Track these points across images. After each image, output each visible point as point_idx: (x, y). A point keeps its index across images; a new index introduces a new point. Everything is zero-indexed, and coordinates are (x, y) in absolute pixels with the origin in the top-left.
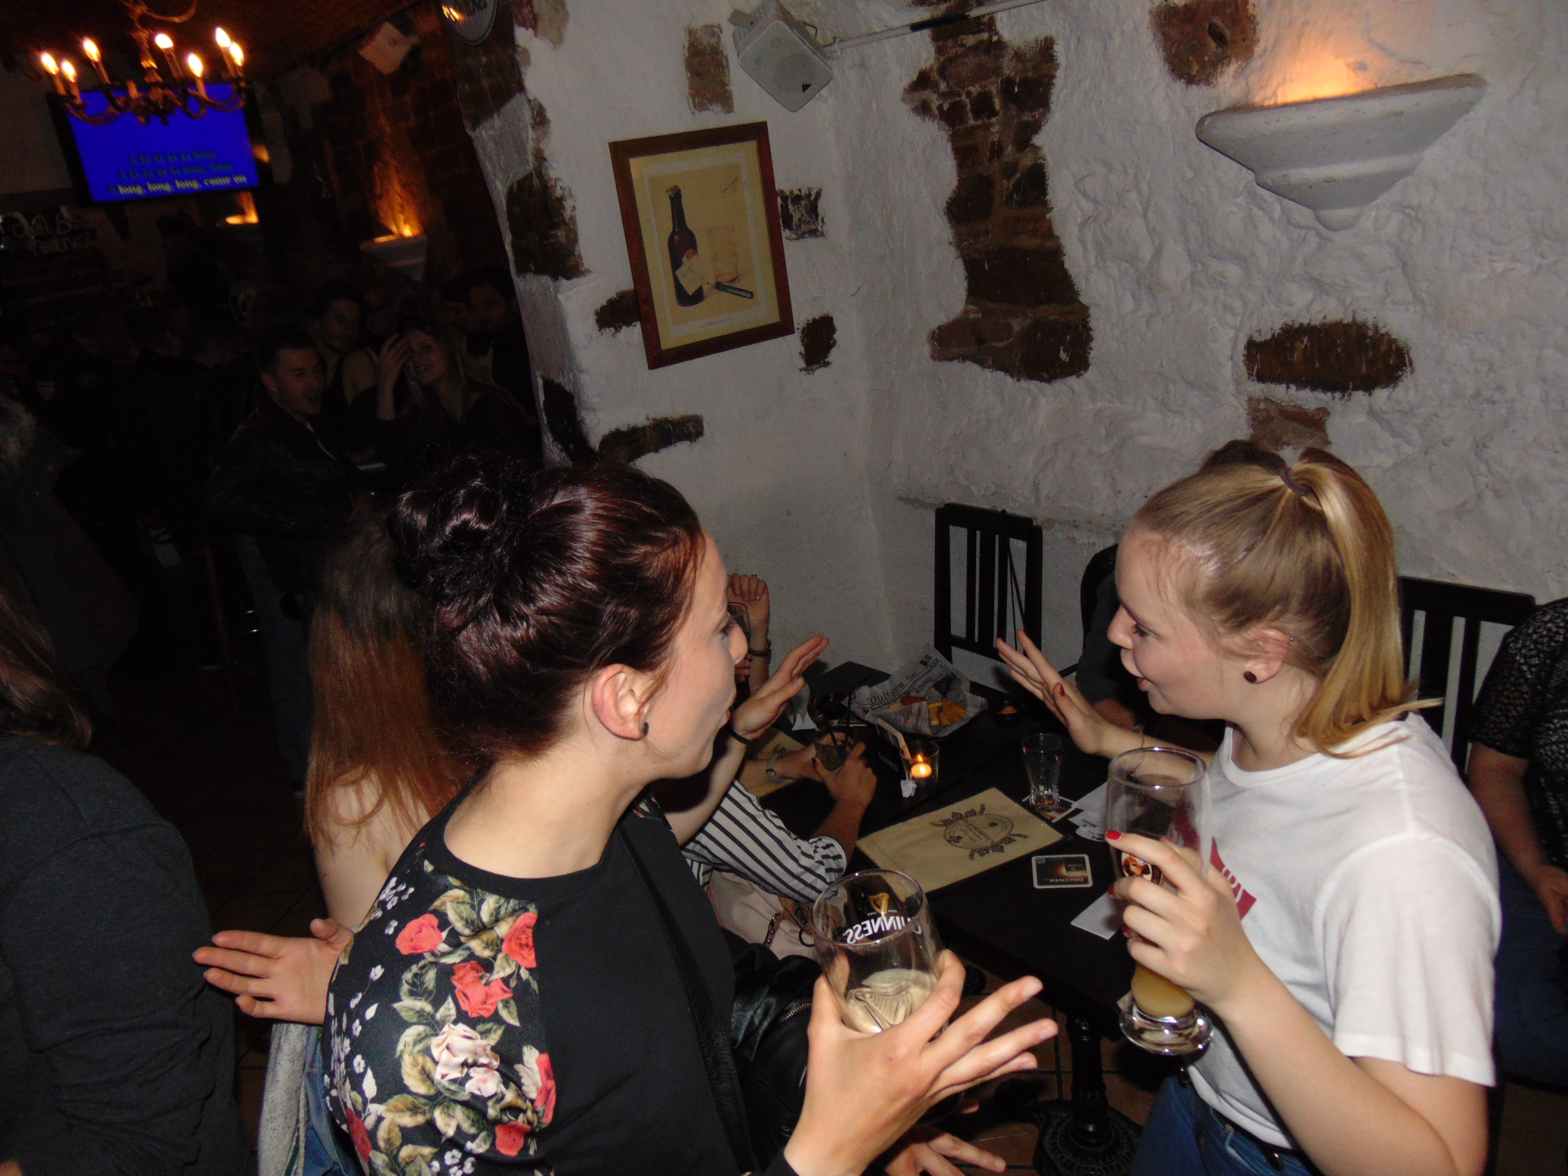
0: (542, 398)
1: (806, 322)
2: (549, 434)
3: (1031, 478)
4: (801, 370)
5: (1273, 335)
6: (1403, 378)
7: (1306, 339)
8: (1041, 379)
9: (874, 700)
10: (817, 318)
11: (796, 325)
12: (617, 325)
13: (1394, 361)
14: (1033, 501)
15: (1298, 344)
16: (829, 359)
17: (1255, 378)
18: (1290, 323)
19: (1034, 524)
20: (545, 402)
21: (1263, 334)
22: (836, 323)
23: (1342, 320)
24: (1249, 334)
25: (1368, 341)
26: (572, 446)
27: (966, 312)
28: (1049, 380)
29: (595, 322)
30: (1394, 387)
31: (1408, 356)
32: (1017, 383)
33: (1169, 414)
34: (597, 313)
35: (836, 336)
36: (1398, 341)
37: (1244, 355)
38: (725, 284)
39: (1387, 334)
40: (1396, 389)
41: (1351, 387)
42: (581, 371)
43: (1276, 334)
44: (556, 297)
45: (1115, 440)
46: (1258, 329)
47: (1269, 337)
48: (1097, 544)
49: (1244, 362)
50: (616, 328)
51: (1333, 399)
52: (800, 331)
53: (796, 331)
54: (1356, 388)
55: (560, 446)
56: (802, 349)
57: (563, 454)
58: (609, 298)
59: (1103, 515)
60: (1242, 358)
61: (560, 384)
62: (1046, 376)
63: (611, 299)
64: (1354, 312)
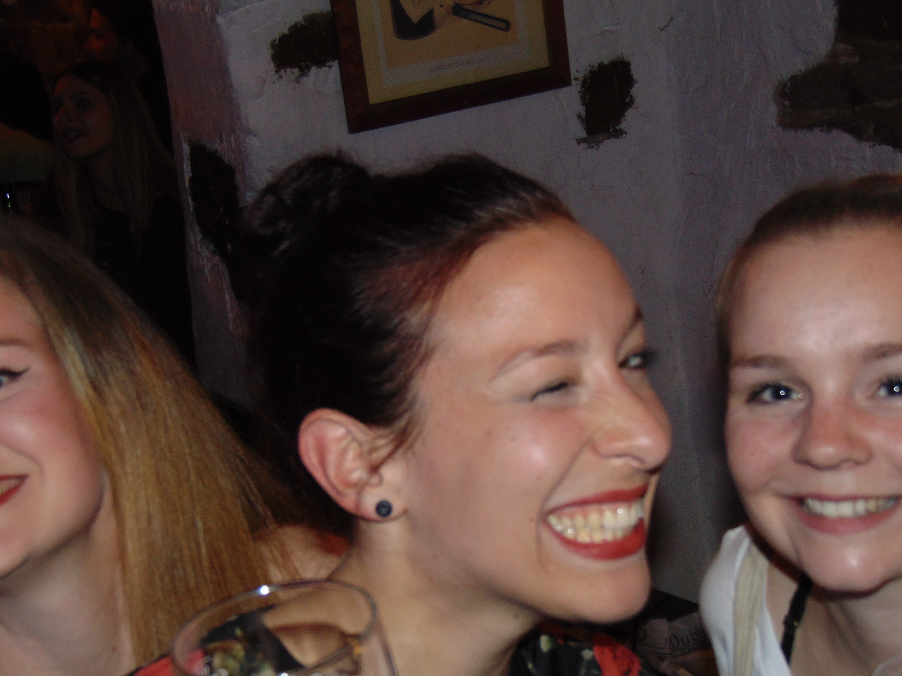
0: (187, 173)
1: (590, 69)
2: (197, 229)
4: (579, 141)
9: (675, 643)
10: (606, 62)
11: (573, 74)
12: (303, 65)
16: (623, 126)
20: (191, 179)
22: (636, 72)
26: (229, 247)
27: (834, 54)
29: (270, 59)
34: (273, 46)
35: (635, 91)
38: (468, 7)
42: (248, 132)
44: (213, 20)
50: (301, 70)
52: (579, 82)
53: (574, 83)
55: (212, 247)
56: (581, 109)
57: (217, 259)
58: (293, 23)
61: (216, 151)
63: (295, 25)
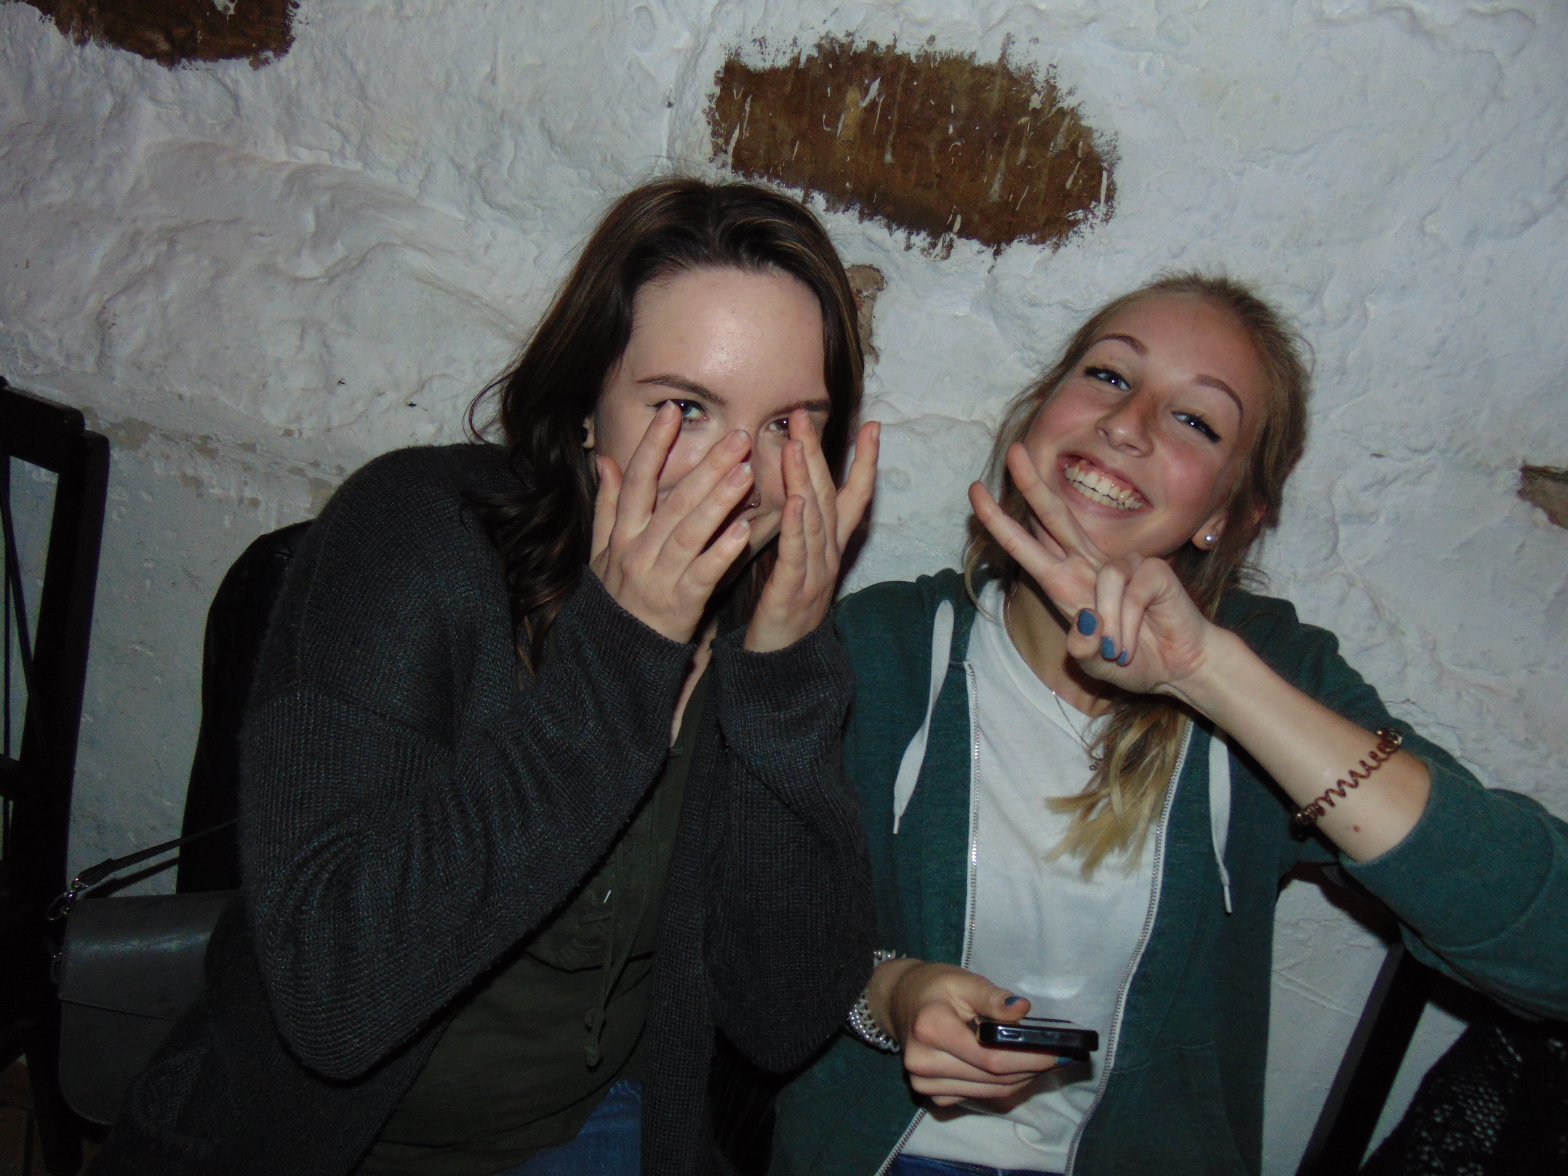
3: (92, 304)
5: (796, 60)
6: (1082, 226)
7: (875, 86)
8: (148, 51)
13: (1075, 183)
14: (91, 360)
15: (852, 95)
17: (730, 160)
18: (841, 37)
19: (88, 427)
21: (771, 49)
23: (973, 55)
24: (734, 44)
25: (1024, 120)
28: (170, 60)
30: (1057, 246)
31: (1110, 174)
32: (77, 50)
33: (486, 211)
36: (1096, 135)
37: (711, 97)
39: (1073, 112)
40: (1062, 250)
41: (957, 226)
43: (803, 59)
45: (340, 249)
46: (758, 36)
47: (783, 62)
48: (263, 505)
49: (709, 113)
51: (908, 247)
54: (966, 233)
59: (288, 433)
60: (705, 104)
62: (163, 46)
64: (1009, 40)
